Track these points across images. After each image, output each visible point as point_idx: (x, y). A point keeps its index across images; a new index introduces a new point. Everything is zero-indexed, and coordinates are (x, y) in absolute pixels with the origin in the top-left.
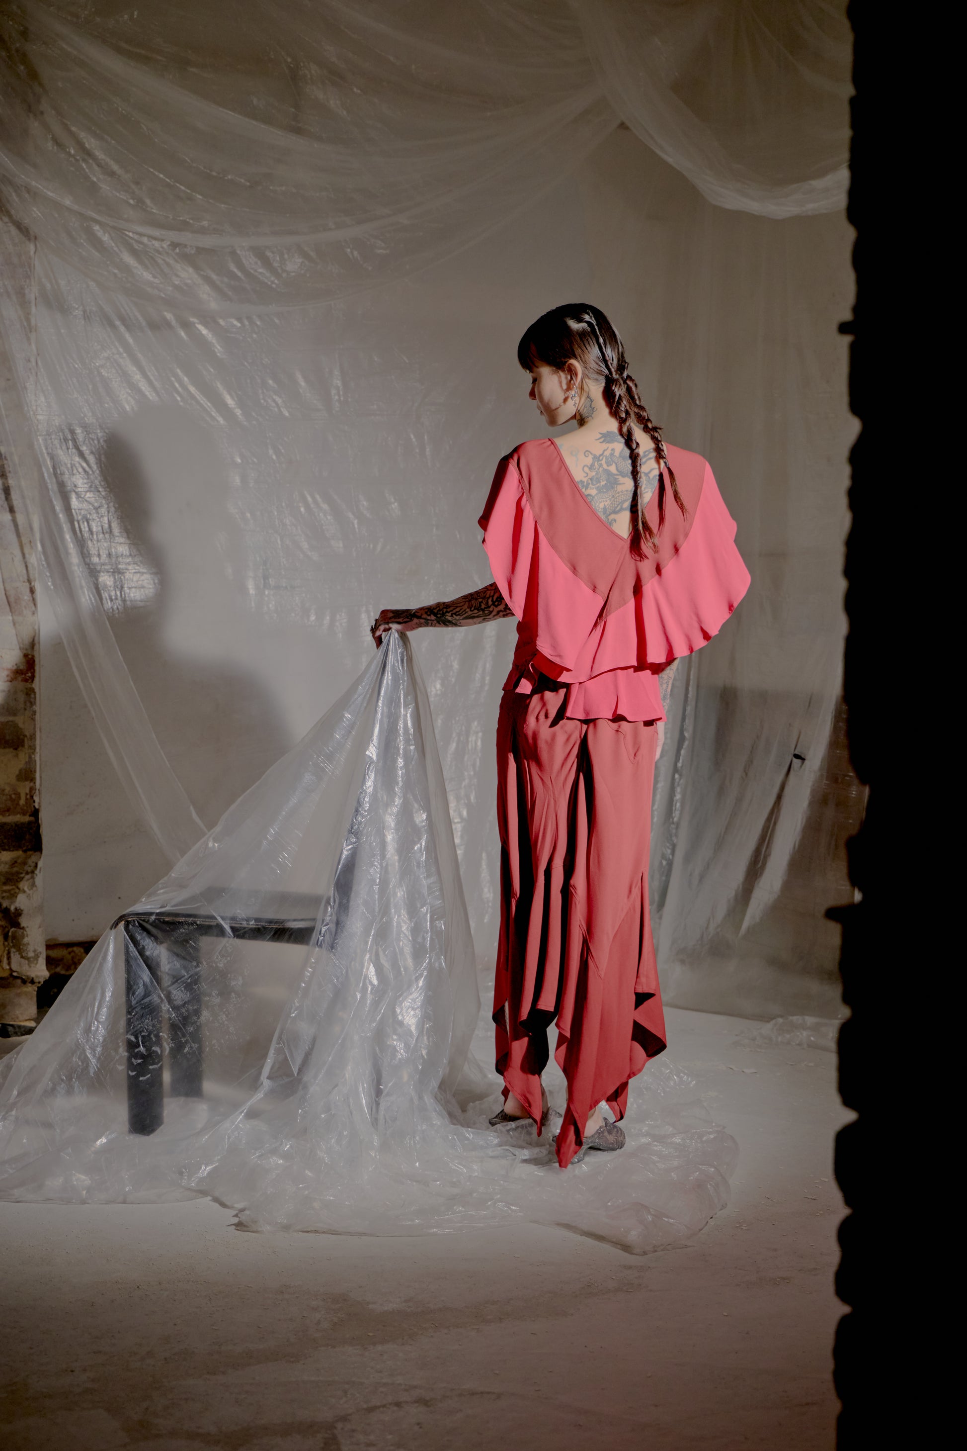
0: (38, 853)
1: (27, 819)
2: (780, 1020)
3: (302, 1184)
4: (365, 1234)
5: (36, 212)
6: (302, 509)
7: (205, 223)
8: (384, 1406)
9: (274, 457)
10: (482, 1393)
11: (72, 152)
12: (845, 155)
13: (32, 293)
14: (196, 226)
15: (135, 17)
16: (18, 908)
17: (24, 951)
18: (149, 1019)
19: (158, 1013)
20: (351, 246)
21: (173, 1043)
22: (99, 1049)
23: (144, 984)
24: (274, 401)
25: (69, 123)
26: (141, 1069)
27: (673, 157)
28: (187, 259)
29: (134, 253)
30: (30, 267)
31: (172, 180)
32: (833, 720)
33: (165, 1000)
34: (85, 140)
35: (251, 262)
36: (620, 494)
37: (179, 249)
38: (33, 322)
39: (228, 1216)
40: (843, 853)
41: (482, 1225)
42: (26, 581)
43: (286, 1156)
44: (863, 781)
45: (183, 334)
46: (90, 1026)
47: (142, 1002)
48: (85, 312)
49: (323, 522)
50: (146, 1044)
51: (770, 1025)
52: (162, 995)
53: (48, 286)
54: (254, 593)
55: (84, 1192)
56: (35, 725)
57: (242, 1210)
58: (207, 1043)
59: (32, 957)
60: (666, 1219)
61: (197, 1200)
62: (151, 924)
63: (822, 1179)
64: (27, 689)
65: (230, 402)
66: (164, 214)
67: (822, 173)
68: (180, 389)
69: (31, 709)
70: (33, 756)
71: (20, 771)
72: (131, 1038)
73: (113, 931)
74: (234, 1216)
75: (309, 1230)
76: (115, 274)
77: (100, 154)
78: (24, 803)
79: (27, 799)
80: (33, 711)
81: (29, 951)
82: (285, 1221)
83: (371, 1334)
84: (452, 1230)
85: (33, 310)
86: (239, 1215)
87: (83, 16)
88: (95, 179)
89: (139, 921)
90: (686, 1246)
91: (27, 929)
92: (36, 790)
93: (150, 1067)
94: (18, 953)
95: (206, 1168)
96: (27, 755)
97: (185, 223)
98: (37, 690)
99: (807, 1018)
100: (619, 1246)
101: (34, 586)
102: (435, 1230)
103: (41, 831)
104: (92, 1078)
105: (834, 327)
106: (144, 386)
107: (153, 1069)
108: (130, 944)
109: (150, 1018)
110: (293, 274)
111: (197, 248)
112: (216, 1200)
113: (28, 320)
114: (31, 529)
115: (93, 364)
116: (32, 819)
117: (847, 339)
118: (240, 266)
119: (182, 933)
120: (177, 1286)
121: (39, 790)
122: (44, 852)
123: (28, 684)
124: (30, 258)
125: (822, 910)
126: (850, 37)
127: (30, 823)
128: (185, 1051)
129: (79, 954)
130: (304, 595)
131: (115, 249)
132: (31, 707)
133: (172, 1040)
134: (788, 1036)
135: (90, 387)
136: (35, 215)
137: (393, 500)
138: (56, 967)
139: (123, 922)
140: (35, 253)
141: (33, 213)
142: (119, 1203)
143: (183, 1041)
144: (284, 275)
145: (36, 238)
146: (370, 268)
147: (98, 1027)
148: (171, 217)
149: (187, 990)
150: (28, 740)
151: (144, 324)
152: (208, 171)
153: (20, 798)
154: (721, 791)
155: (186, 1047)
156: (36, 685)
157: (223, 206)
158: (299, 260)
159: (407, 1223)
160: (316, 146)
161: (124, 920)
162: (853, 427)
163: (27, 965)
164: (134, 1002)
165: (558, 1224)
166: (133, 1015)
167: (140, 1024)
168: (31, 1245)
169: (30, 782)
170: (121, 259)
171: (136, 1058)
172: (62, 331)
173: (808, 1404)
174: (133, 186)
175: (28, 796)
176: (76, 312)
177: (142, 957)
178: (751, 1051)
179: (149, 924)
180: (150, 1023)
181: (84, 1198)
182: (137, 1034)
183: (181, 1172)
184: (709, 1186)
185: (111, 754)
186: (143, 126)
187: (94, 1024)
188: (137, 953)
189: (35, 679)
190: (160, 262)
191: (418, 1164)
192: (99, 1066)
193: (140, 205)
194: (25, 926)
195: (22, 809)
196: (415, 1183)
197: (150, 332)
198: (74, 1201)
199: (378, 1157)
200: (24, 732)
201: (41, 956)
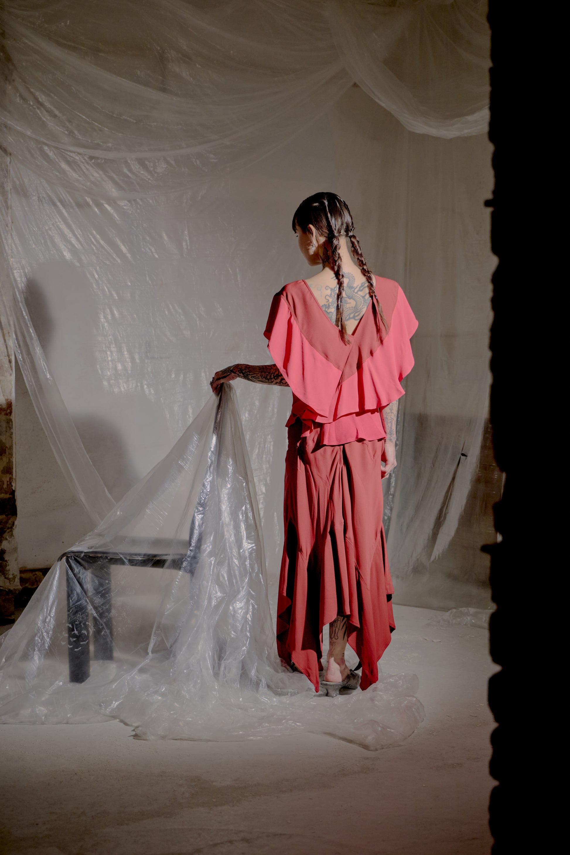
0: (15, 516)
1: (8, 496)
2: (454, 610)
3: (173, 711)
4: (210, 741)
5: (10, 139)
6: (167, 312)
7: (110, 145)
8: (222, 843)
9: (150, 282)
10: (281, 834)
11: (32, 103)
12: (486, 101)
13: (8, 187)
14: (104, 146)
15: (68, 24)
16: (3, 549)
17: (7, 574)
18: (80, 614)
19: (86, 610)
20: (195, 157)
21: (94, 628)
22: (51, 632)
23: (77, 594)
24: (150, 249)
25: (29, 87)
26: (76, 644)
27: (385, 103)
28: (99, 166)
29: (68, 163)
30: (7, 171)
31: (91, 120)
32: (483, 433)
33: (90, 603)
34: (39, 97)
35: (135, 167)
36: (349, 309)
37: (94, 160)
38: (9, 203)
39: (129, 731)
40: (490, 512)
41: (279, 734)
42: (6, 356)
43: (163, 695)
44: (502, 470)
45: (96, 210)
46: (46, 619)
47: (76, 604)
48: (39, 197)
49: (178, 320)
50: (78, 629)
51: (448, 614)
52: (88, 601)
53: (18, 182)
54: (139, 362)
55: (43, 718)
56: (12, 441)
57: (137, 727)
58: (115, 630)
59: (12, 578)
60: (389, 730)
61: (110, 722)
62: (82, 559)
63: (480, 704)
64: (7, 419)
65: (124, 249)
66: (86, 140)
67: (472, 112)
68: (95, 243)
69: (10, 431)
70: (11, 459)
71: (4, 468)
72: (70, 626)
73: (59, 562)
74: (132, 731)
75: (177, 738)
76: (57, 176)
77: (47, 104)
78: (6, 487)
79: (8, 485)
80: (11, 433)
81: (10, 574)
82: (163, 734)
83: (214, 800)
84: (262, 738)
85: (9, 196)
86: (135, 730)
87: (37, 23)
88: (45, 119)
89: (75, 556)
90: (400, 746)
91: (8, 562)
92: (13, 479)
93: (81, 643)
94: (3, 576)
95: (115, 703)
96: (8, 458)
97: (98, 144)
98: (13, 420)
99: (470, 609)
100: (361, 746)
101: (11, 359)
102: (252, 738)
103: (16, 503)
104: (47, 649)
105: (482, 202)
106: (73, 240)
107: (83, 644)
108: (69, 570)
109: (81, 614)
110: (161, 174)
111: (105, 159)
112: (122, 721)
113: (6, 202)
114: (10, 325)
115: (44, 228)
116: (11, 496)
117: (489, 210)
118: (130, 170)
119: (99, 564)
120: (99, 773)
121: (15, 479)
122: (18, 516)
123: (8, 416)
124: (7, 166)
125: (479, 547)
126: (489, 32)
127: (9, 498)
128: (102, 634)
129: (40, 575)
130: (168, 363)
131: (57, 160)
132: (10, 430)
133: (94, 627)
134: (459, 620)
135: (43, 241)
136: (10, 141)
137: (219, 306)
138: (26, 584)
139: (65, 557)
140: (10, 163)
141: (9, 140)
142: (64, 724)
143: (101, 628)
144: (156, 175)
145: (10, 154)
146: (206, 170)
147: (50, 619)
148: (90, 141)
149: (102, 597)
150: (8, 449)
151: (74, 204)
152: (111, 114)
153: (3, 484)
154: (419, 476)
155: (102, 632)
156: (13, 417)
157: (120, 134)
158: (164, 165)
159: (235, 734)
160: (174, 99)
161: (65, 556)
162: (493, 262)
163: (8, 583)
164: (71, 604)
165: (325, 733)
166: (71, 612)
167: (75, 617)
168: (12, 749)
169: (10, 475)
170: (60, 166)
171: (73, 638)
172: (26, 209)
173: (474, 839)
174: (67, 124)
175: (9, 483)
176: (34, 198)
177: (76, 578)
178: (437, 629)
179: (81, 559)
180: (81, 616)
181: (43, 721)
182: (72, 623)
183: (101, 706)
184: (414, 709)
185: (57, 457)
186: (73, 88)
187: (48, 618)
188: (73, 575)
189: (12, 413)
190: (83, 168)
191: (241, 699)
192: (51, 642)
193: (71, 134)
194: (7, 560)
195: (5, 491)
196: (239, 710)
197: (77, 209)
198: (37, 723)
199: (218, 695)
200: (5, 445)
201: (17, 577)
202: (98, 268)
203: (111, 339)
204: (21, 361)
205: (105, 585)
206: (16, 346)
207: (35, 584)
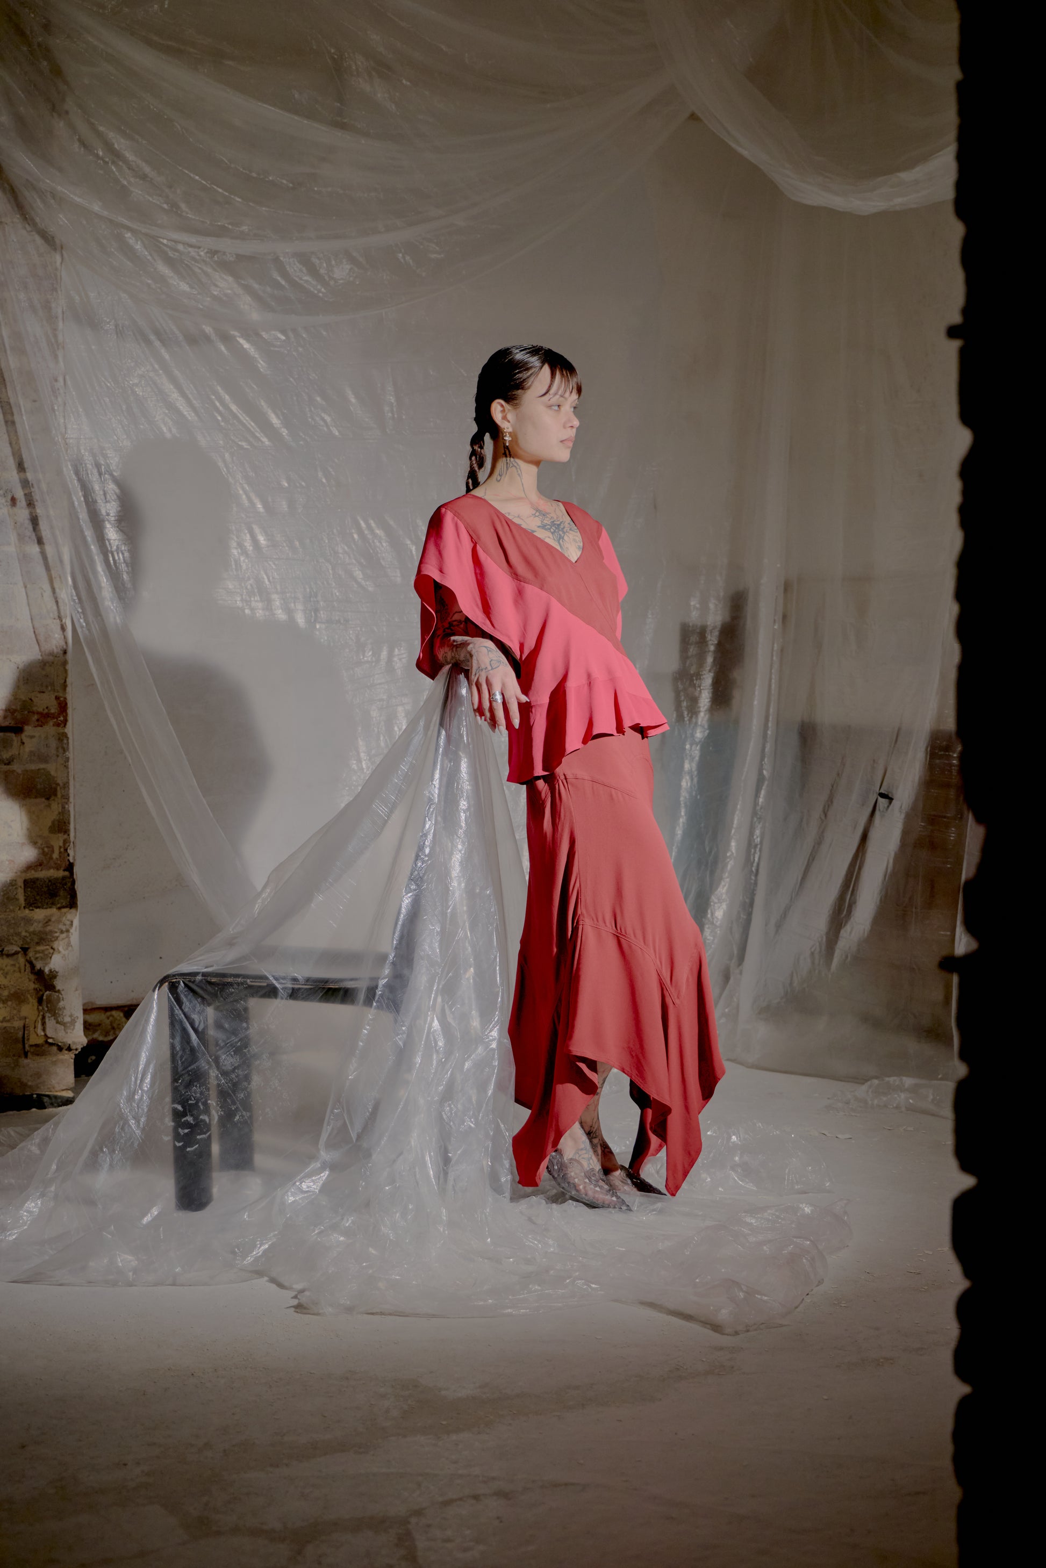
0: (74, 911)
1: (61, 873)
2: (876, 1082)
3: (366, 1263)
4: (434, 1316)
5: (62, 219)
6: (356, 536)
7: (245, 228)
8: (461, 1499)
9: (324, 480)
10: (566, 1484)
11: (101, 153)
13: (59, 307)
14: (236, 231)
15: (166, 6)
16: (52, 970)
17: (59, 1016)
18: (196, 1086)
19: (206, 1079)
20: (403, 251)
21: (222, 1111)
22: (143, 1120)
23: (192, 1050)
24: (323, 419)
25: (96, 123)
26: (188, 1140)
27: (748, 149)
28: (226, 266)
29: (170, 262)
30: (56, 279)
31: (209, 182)
33: (214, 1065)
34: (114, 141)
35: (295, 268)
37: (218, 257)
38: (61, 338)
39: (286, 1298)
41: (560, 1305)
42: (57, 618)
43: (347, 1233)
45: (223, 348)
46: (135, 1094)
47: (189, 1069)
48: (116, 326)
49: (378, 549)
50: (193, 1113)
51: (864, 1088)
52: (211, 1060)
53: (77, 299)
55: (131, 1274)
56: (68, 772)
57: (302, 1291)
58: (259, 1111)
59: (69, 1022)
60: (759, 1297)
61: (252, 1281)
62: (198, 985)
64: (58, 734)
65: (275, 421)
66: (201, 219)
68: (221, 408)
70: (67, 806)
71: (53, 822)
72: (178, 1108)
73: (157, 993)
74: (293, 1298)
76: (149, 285)
77: (130, 156)
78: (58, 857)
79: (60, 852)
80: (66, 758)
81: (65, 1015)
82: (348, 1303)
83: (444, 1423)
84: (528, 1311)
85: (61, 324)
86: (299, 1297)
87: (109, 6)
88: (126, 183)
89: (185, 980)
90: (781, 1326)
91: (63, 992)
92: (70, 842)
93: (198, 1137)
94: (53, 1018)
95: (261, 1247)
96: (60, 805)
97: (224, 228)
98: (70, 735)
99: (904, 1078)
100: (708, 1326)
101: (65, 623)
102: (509, 1310)
103: (76, 887)
104: (136, 1150)
105: (942, 330)
106: (181, 404)
107: (201, 1139)
108: (175, 1007)
109: (198, 1085)
110: (341, 282)
111: (237, 255)
112: (273, 1281)
113: (55, 336)
114: (61, 561)
115: (126, 383)
116: (67, 873)
117: (956, 344)
118: (285, 275)
119: (231, 995)
120: (235, 1372)
121: (73, 843)
122: (80, 909)
123: (60, 728)
124: (56, 269)
125: (933, 960)
127: (64, 878)
128: (235, 1120)
129: (120, 1019)
130: (359, 629)
131: (149, 257)
132: (63, 754)
133: (221, 1108)
134: (885, 1099)
135: (124, 407)
136: (61, 223)
138: (94, 1033)
139: (167, 984)
140: (62, 264)
141: (59, 220)
142: (168, 1285)
143: (233, 1109)
144: (332, 283)
145: (62, 248)
146: (424, 274)
147: (142, 1096)
148: (208, 223)
149: (237, 1055)
150: (61, 788)
151: (181, 338)
152: (248, 172)
153: (53, 851)
155: (236, 1115)
156: (69, 730)
157: (264, 209)
158: (347, 266)
159: (480, 1304)
160: (363, 143)
161: (167, 981)
162: (962, 439)
163: (63, 1031)
164: (180, 1069)
165: (643, 1303)
166: (180, 1083)
167: (187, 1092)
168: (76, 1331)
169: (64, 834)
170: (156, 269)
171: (183, 1128)
172: (93, 347)
174: (167, 190)
175: (62, 850)
176: (107, 327)
177: (188, 1020)
178: (845, 1115)
179: (196, 985)
180: (198, 1090)
181: (131, 1280)
182: (184, 1103)
183: (233, 1253)
184: (804, 1261)
185: (149, 803)
186: (176, 124)
187: (138, 1092)
188: (183, 1016)
189: (68, 723)
190: (197, 270)
191: (489, 1239)
192: (143, 1137)
193: (174, 210)
194: (61, 989)
195: (56, 864)
196: (486, 1261)
197: (188, 348)
198: (120, 1283)
199: (447, 1232)
200: (56, 781)
201: (78, 1020)
202: (227, 455)
203: (251, 585)
204: (82, 627)
205: (241, 1032)
206: (74, 601)
207: (111, 1033)
